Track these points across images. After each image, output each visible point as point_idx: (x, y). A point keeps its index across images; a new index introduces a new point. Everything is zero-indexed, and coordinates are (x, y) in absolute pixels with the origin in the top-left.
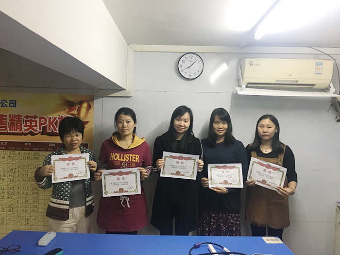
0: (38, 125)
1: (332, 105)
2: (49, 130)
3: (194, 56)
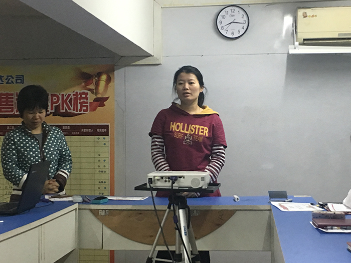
2: (63, 109)
3: (237, 9)
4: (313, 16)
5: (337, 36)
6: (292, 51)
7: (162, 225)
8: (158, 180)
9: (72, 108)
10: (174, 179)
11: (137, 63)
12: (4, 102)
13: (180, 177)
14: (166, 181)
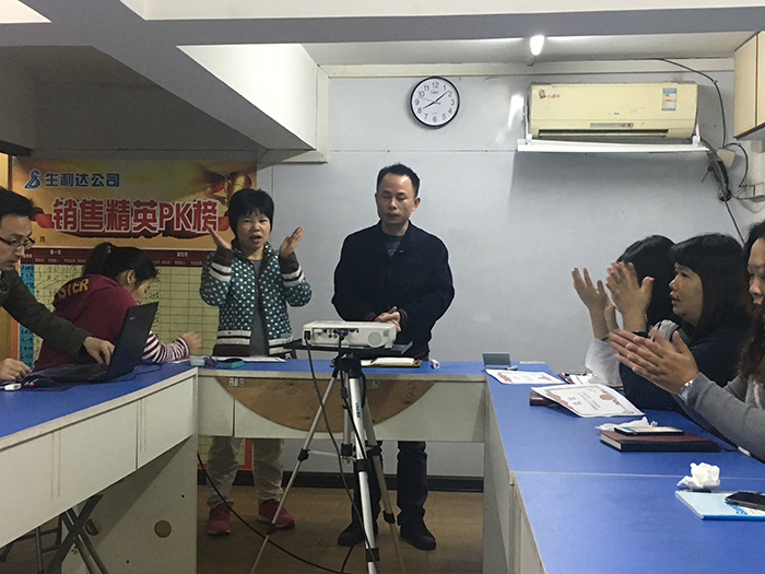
0: (158, 218)
1: (710, 169)
2: (178, 227)
3: (442, 83)
4: (554, 96)
5: (588, 128)
6: (522, 148)
7: (323, 401)
8: (319, 334)
9: (192, 225)
10: (342, 333)
11: (291, 160)
12: (87, 213)
13: (352, 330)
14: (330, 336)
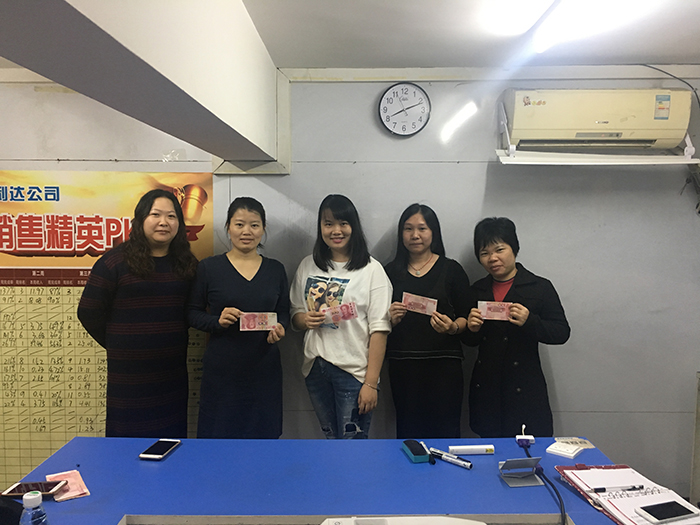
0: (104, 235)
1: (688, 181)
3: (411, 89)
4: (539, 103)
5: (573, 137)
6: (505, 160)
